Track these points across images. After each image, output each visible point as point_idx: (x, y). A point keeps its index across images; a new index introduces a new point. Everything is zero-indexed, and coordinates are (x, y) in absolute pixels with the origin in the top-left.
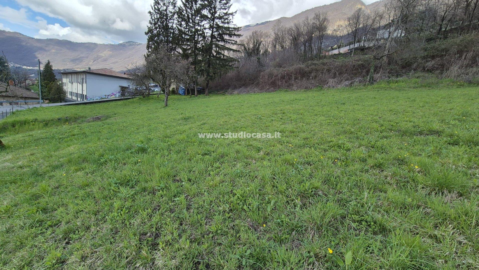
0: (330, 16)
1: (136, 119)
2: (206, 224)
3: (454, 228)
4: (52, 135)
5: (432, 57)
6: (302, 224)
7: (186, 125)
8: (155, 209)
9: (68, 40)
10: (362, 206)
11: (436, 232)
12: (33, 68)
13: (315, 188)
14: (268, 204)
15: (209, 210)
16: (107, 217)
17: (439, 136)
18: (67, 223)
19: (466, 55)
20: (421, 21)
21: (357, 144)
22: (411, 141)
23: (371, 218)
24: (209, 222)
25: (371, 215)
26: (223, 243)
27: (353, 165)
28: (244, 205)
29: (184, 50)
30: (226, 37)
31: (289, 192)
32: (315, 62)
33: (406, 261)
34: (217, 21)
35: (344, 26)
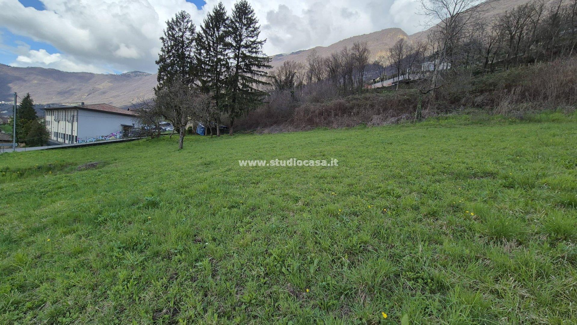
0: (371, 46)
1: (142, 166)
2: (237, 294)
3: (515, 281)
4: (30, 189)
5: (481, 91)
6: (351, 285)
7: (207, 171)
8: (171, 278)
9: (56, 69)
10: (417, 261)
11: (497, 287)
12: (6, 103)
13: (364, 243)
14: (311, 265)
15: (240, 275)
16: (108, 292)
17: (494, 178)
18: (54, 303)
19: (515, 90)
20: (467, 54)
21: (407, 190)
22: (465, 185)
23: (428, 275)
24: (241, 290)
25: (427, 270)
26: (259, 315)
27: (404, 214)
28: (282, 267)
29: (204, 82)
30: (254, 68)
31: (335, 249)
32: (357, 96)
33: (467, 321)
34: (243, 49)
35: (386, 57)
